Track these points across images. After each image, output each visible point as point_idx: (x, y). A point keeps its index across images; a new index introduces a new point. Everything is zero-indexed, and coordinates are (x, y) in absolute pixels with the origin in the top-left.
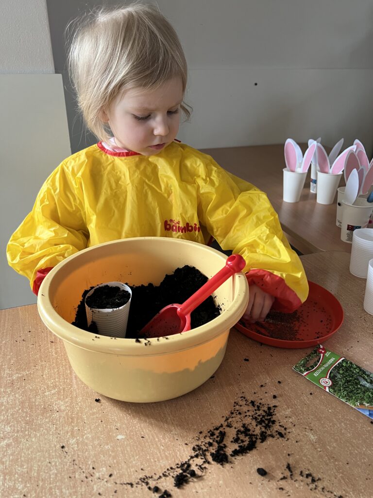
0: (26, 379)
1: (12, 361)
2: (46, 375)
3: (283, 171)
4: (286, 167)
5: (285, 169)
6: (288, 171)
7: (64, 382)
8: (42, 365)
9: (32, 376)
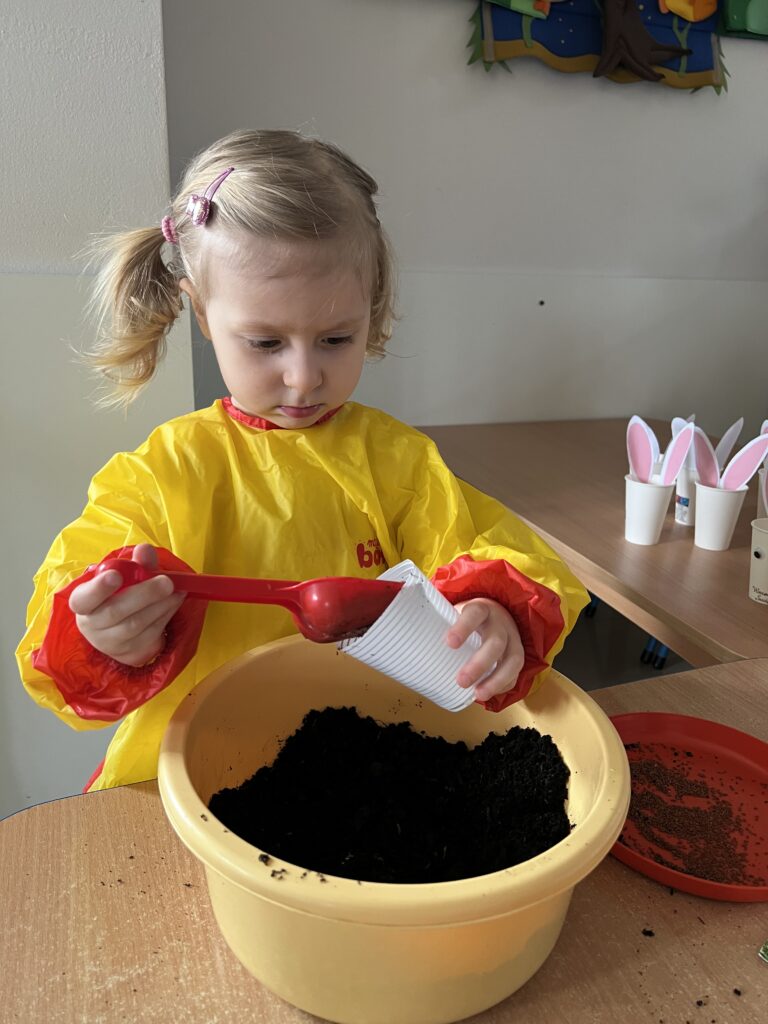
0: (139, 988)
1: (99, 940)
2: (185, 977)
3: (625, 481)
5: (629, 476)
6: (634, 480)
7: (231, 995)
8: (171, 951)
9: (151, 980)
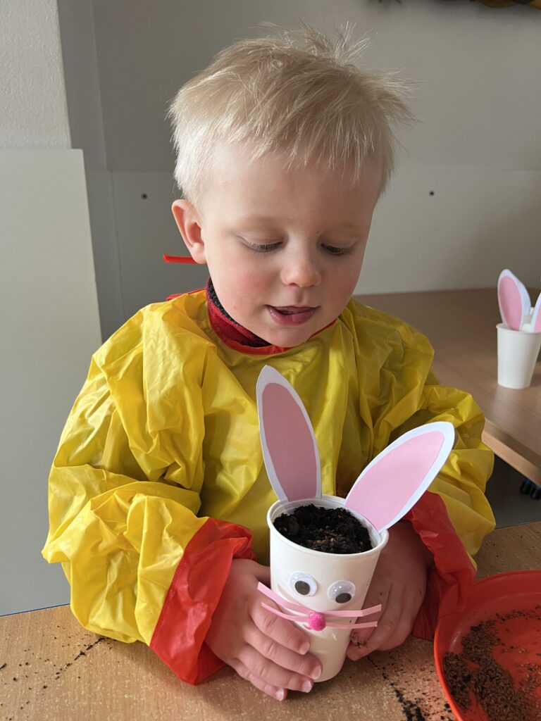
3: (496, 330)
4: (501, 322)
5: (501, 325)
6: (506, 328)
